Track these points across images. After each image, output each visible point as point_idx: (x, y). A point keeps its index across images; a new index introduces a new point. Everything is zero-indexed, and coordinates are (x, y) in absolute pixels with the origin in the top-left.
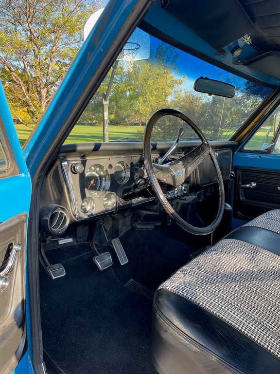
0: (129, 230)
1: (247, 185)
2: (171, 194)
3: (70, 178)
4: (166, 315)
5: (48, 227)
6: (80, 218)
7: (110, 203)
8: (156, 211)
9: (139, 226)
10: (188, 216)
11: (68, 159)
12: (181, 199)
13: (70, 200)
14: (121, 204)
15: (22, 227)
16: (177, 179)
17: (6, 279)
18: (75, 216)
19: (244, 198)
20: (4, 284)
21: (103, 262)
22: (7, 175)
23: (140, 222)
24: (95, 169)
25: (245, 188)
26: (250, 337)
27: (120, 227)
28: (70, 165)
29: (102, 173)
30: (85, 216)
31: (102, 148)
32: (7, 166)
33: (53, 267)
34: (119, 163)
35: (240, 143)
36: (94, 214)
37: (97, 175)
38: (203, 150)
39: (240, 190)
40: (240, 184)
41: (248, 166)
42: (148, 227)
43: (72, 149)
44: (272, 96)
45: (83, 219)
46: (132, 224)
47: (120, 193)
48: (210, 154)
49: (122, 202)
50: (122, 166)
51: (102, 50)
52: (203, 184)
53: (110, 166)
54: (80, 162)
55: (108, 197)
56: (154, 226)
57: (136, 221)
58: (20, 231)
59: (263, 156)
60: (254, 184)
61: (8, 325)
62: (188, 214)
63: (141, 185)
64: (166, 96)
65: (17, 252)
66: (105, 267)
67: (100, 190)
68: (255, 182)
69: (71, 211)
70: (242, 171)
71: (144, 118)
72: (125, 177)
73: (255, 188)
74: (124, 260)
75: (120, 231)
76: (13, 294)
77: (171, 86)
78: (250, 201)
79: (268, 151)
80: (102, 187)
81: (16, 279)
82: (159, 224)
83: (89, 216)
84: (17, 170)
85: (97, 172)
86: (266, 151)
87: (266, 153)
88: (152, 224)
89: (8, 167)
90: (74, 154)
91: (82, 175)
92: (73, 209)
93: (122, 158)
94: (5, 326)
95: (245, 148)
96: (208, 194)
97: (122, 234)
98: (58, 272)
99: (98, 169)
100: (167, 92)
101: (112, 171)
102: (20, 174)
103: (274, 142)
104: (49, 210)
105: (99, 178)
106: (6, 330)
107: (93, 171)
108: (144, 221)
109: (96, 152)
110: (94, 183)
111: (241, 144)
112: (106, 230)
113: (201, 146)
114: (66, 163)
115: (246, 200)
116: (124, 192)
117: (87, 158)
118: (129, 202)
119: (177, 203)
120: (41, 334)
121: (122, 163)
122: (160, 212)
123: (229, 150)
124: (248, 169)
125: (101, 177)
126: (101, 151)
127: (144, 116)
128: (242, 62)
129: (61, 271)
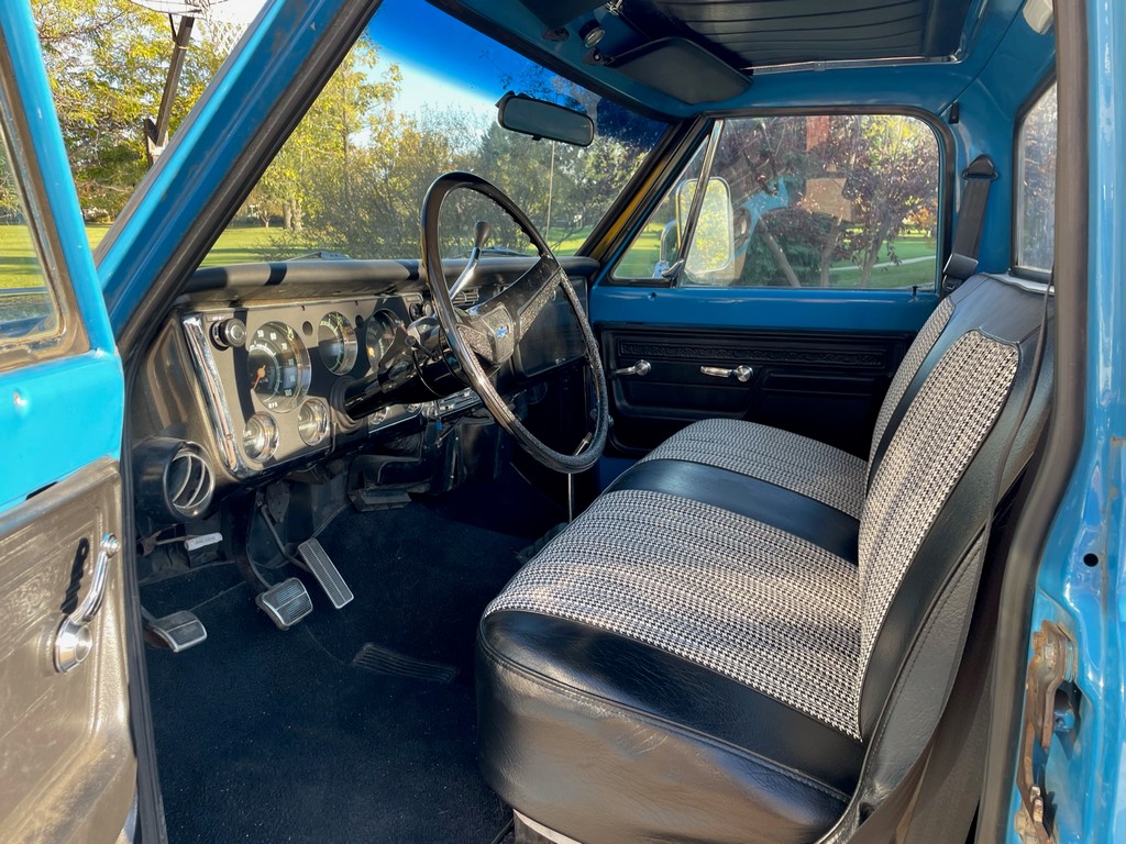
0: (341, 514)
1: (630, 369)
2: (457, 400)
3: (212, 363)
4: (520, 662)
5: (163, 501)
6: (242, 470)
7: (311, 426)
8: (412, 454)
9: (370, 499)
10: (496, 460)
11: (199, 309)
12: (476, 417)
13: (214, 424)
14: (343, 430)
15: (111, 496)
16: (499, 346)
17: (86, 631)
18: (228, 466)
19: (625, 403)
20: (83, 643)
21: (285, 604)
22: (59, 352)
23: (372, 487)
24: (267, 335)
25: (625, 378)
26: (708, 666)
27: (315, 508)
28: (208, 326)
29: (285, 346)
30: (256, 466)
31: (289, 276)
32: (58, 328)
33: (168, 621)
34: (326, 318)
35: (603, 263)
36: (277, 458)
37: (271, 353)
38: (546, 274)
39: (613, 382)
40: (612, 367)
41: (628, 320)
42: (394, 499)
43: (216, 282)
44: (668, 142)
45: (252, 474)
46: (347, 498)
47: (340, 397)
48: (561, 285)
49: (346, 423)
50: (332, 327)
51: (313, 26)
52: (530, 371)
53: (307, 327)
54: (232, 316)
55: (306, 413)
56: (411, 495)
57: (361, 485)
58: (106, 507)
59: (661, 293)
60: (646, 366)
61: (92, 763)
62: (497, 455)
63: (397, 373)
64: (345, 133)
65: (109, 557)
66: (293, 617)
67: (284, 394)
68: (647, 360)
69: (216, 454)
70: (614, 335)
71: (280, 200)
72: (342, 356)
73: (649, 373)
74: (341, 596)
75: (314, 519)
76: (98, 682)
77: (361, 105)
78: (639, 408)
79: (672, 280)
80: (287, 386)
81: (104, 641)
82: (422, 489)
83: (265, 464)
84: (83, 338)
85: (271, 345)
86: (667, 280)
87: (667, 285)
88: (404, 490)
89: (61, 331)
90: (218, 295)
91: (240, 353)
92: (222, 448)
93: (335, 304)
94: (86, 766)
95: (616, 275)
96: (536, 400)
97: (323, 526)
98: (186, 631)
99: (273, 336)
100: (348, 121)
101: (311, 341)
102: (92, 352)
103: (682, 257)
104: (163, 453)
105: (276, 362)
106: (92, 776)
107: (261, 341)
108: (385, 482)
109: (275, 289)
110: (266, 376)
111: (606, 263)
112: (273, 522)
113: (539, 264)
114: (192, 321)
115: (631, 407)
116: (351, 393)
117: (245, 306)
118: (359, 423)
119: (466, 427)
120: (162, 807)
121: (331, 317)
122: (424, 455)
123: (580, 281)
124: (629, 326)
125: (281, 358)
126: (286, 284)
127: (278, 195)
128: (605, 59)
129: (193, 629)
